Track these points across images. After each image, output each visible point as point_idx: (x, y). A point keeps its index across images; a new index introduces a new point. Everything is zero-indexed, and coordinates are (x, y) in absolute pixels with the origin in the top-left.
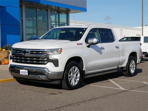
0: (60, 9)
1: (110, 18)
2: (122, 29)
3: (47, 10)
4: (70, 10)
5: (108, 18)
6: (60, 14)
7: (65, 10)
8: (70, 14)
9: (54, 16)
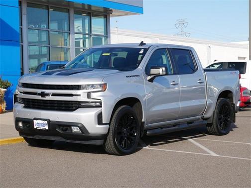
0: (93, 8)
1: (186, 25)
2: (209, 46)
3: (68, 11)
4: (111, 11)
5: (182, 23)
6: (92, 18)
7: (102, 10)
8: (111, 18)
9: (81, 21)
